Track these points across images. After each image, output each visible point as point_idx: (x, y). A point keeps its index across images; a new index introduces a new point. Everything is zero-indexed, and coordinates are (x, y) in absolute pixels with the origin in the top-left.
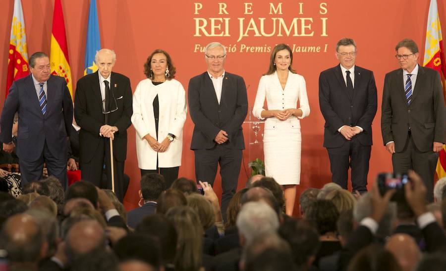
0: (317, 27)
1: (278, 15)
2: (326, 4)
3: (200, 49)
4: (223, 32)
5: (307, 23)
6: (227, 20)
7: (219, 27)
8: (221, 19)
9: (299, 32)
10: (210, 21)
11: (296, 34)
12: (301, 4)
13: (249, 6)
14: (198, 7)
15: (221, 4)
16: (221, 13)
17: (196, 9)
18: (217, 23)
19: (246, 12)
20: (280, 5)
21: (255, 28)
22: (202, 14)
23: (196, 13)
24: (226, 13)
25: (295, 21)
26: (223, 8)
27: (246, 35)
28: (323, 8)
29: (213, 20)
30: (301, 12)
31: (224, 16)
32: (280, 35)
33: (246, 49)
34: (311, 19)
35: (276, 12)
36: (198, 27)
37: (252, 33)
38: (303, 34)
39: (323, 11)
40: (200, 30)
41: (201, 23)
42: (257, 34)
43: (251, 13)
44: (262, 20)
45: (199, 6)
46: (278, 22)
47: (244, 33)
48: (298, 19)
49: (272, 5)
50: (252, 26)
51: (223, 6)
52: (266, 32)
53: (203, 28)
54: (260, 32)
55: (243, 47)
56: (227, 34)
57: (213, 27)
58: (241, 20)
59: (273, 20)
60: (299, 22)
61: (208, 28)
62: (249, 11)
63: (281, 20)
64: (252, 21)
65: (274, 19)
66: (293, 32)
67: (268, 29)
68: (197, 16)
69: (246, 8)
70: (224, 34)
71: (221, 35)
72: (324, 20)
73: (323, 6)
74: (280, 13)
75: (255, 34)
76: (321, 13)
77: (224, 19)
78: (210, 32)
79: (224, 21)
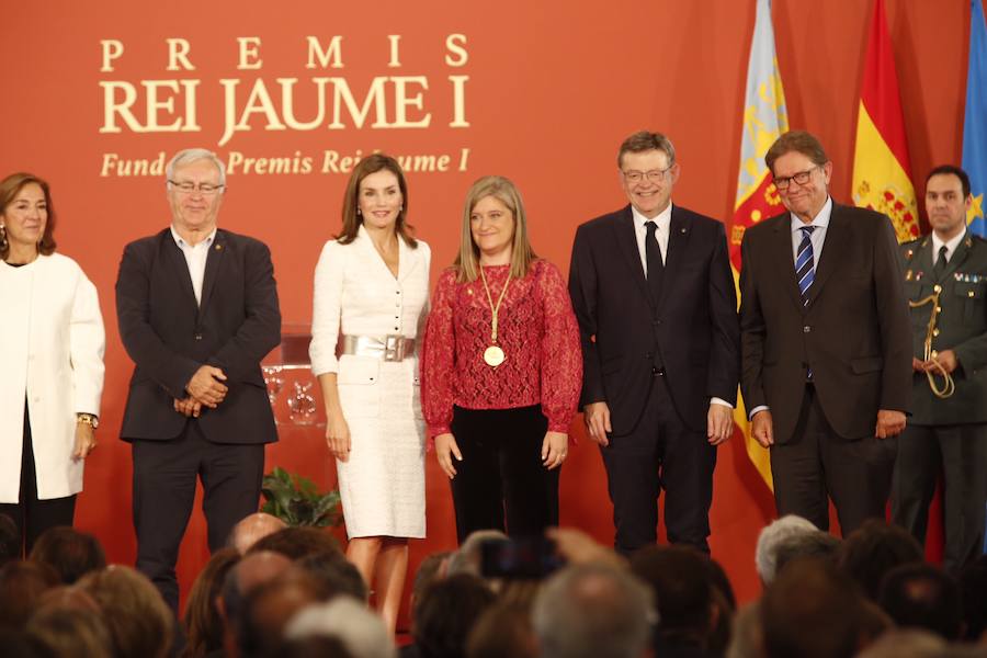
0: (439, 101)
1: (330, 71)
2: (463, 38)
3: (116, 167)
4: (179, 121)
5: (412, 90)
6: (191, 86)
7: (169, 105)
8: (173, 84)
9: (391, 117)
10: (145, 88)
11: (381, 123)
12: (394, 39)
13: (250, 46)
14: (111, 50)
15: (172, 43)
16: (173, 66)
17: (107, 57)
18: (163, 94)
19: (244, 65)
20: (336, 42)
21: (268, 107)
22: (122, 70)
23: (107, 67)
24: (188, 66)
25: (378, 85)
26: (178, 52)
27: (243, 126)
28: (456, 48)
29: (151, 86)
30: (395, 62)
31: (182, 74)
32: (337, 124)
33: (243, 164)
34: (422, 80)
35: (324, 61)
36: (110, 107)
37: (259, 120)
38: (401, 122)
39: (456, 57)
40: (117, 115)
41: (120, 96)
42: (274, 124)
43: (258, 65)
44: (287, 84)
45: (113, 49)
46: (330, 88)
47: (238, 121)
48: (385, 79)
49: (314, 42)
50: (258, 103)
51: (179, 48)
52: (298, 117)
53: (124, 110)
54: (282, 118)
55: (236, 159)
56: (191, 125)
57: (152, 106)
58: (230, 85)
59: (316, 85)
60: (390, 89)
61: (139, 110)
62: (251, 60)
63: (341, 85)
64: (260, 88)
65: (321, 82)
66: (372, 116)
67: (304, 109)
68: (109, 77)
69: (244, 53)
70: (184, 123)
71: (175, 127)
72: (459, 82)
73: (457, 42)
74: (338, 64)
75: (268, 123)
76: (449, 61)
77: (184, 82)
78: (143, 121)
79: (183, 88)
